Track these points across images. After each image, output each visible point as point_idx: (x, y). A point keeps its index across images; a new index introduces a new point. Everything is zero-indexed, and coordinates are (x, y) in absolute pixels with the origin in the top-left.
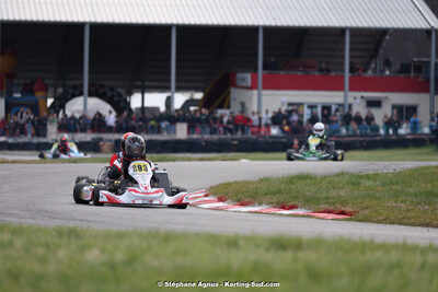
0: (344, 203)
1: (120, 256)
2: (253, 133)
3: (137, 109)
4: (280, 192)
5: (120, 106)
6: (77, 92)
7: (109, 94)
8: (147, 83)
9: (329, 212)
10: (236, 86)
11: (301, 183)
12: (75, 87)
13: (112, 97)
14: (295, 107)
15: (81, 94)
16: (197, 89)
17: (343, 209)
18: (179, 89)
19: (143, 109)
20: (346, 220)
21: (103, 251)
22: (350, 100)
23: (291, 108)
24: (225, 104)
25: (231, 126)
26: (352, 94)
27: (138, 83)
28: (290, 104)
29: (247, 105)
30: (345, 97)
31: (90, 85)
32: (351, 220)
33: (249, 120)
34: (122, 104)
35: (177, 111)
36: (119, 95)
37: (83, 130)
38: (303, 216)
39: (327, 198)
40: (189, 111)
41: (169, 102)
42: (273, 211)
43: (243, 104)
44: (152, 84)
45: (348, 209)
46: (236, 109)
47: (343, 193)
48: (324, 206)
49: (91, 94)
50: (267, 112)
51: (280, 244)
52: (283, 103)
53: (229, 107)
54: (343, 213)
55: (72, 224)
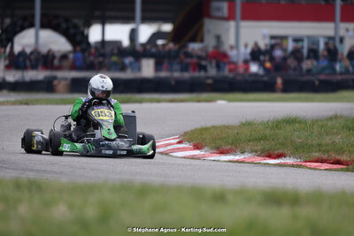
0: (341, 151)
1: (91, 212)
2: (230, 71)
3: (96, 43)
4: (264, 138)
5: (78, 39)
6: (27, 24)
7: (64, 26)
8: (108, 14)
9: (322, 161)
10: (210, 16)
11: (289, 128)
12: (25, 18)
13: (68, 29)
14: (278, 41)
15: (32, 25)
16: (165, 20)
17: (338, 157)
18: (145, 20)
19: (103, 43)
20: (342, 170)
21: (71, 206)
22: (342, 32)
23: (273, 42)
24: (197, 37)
25: (204, 63)
26: (343, 26)
27: (97, 13)
28: (273, 37)
29: (223, 38)
30: (336, 29)
31: (43, 15)
32: (348, 170)
33: (225, 56)
34: (79, 38)
35: (143, 45)
36: (76, 26)
37: (34, 67)
38: (293, 166)
39: (319, 145)
40: (156, 46)
41: (133, 35)
42: (258, 160)
43: (218, 38)
44: (114, 14)
45: (344, 158)
46: (210, 42)
47: (338, 139)
48: (316, 155)
49: (44, 26)
50: (246, 46)
51: (274, 198)
52: (264, 36)
53: (202, 41)
54: (338, 162)
55: (31, 175)
